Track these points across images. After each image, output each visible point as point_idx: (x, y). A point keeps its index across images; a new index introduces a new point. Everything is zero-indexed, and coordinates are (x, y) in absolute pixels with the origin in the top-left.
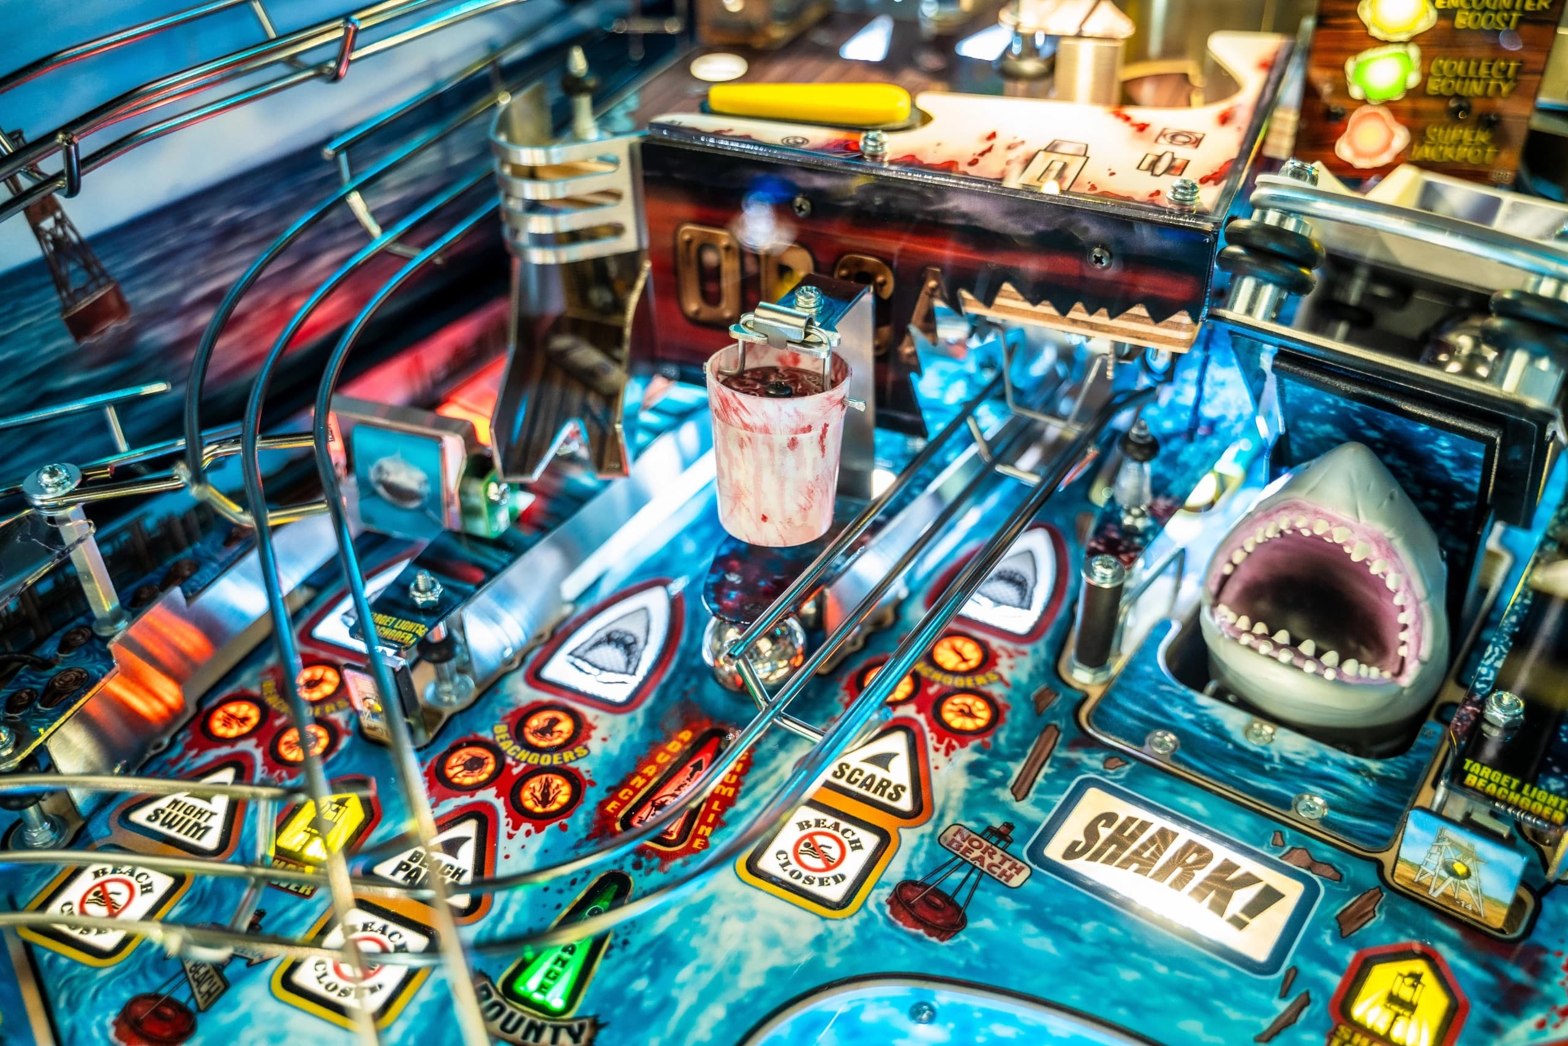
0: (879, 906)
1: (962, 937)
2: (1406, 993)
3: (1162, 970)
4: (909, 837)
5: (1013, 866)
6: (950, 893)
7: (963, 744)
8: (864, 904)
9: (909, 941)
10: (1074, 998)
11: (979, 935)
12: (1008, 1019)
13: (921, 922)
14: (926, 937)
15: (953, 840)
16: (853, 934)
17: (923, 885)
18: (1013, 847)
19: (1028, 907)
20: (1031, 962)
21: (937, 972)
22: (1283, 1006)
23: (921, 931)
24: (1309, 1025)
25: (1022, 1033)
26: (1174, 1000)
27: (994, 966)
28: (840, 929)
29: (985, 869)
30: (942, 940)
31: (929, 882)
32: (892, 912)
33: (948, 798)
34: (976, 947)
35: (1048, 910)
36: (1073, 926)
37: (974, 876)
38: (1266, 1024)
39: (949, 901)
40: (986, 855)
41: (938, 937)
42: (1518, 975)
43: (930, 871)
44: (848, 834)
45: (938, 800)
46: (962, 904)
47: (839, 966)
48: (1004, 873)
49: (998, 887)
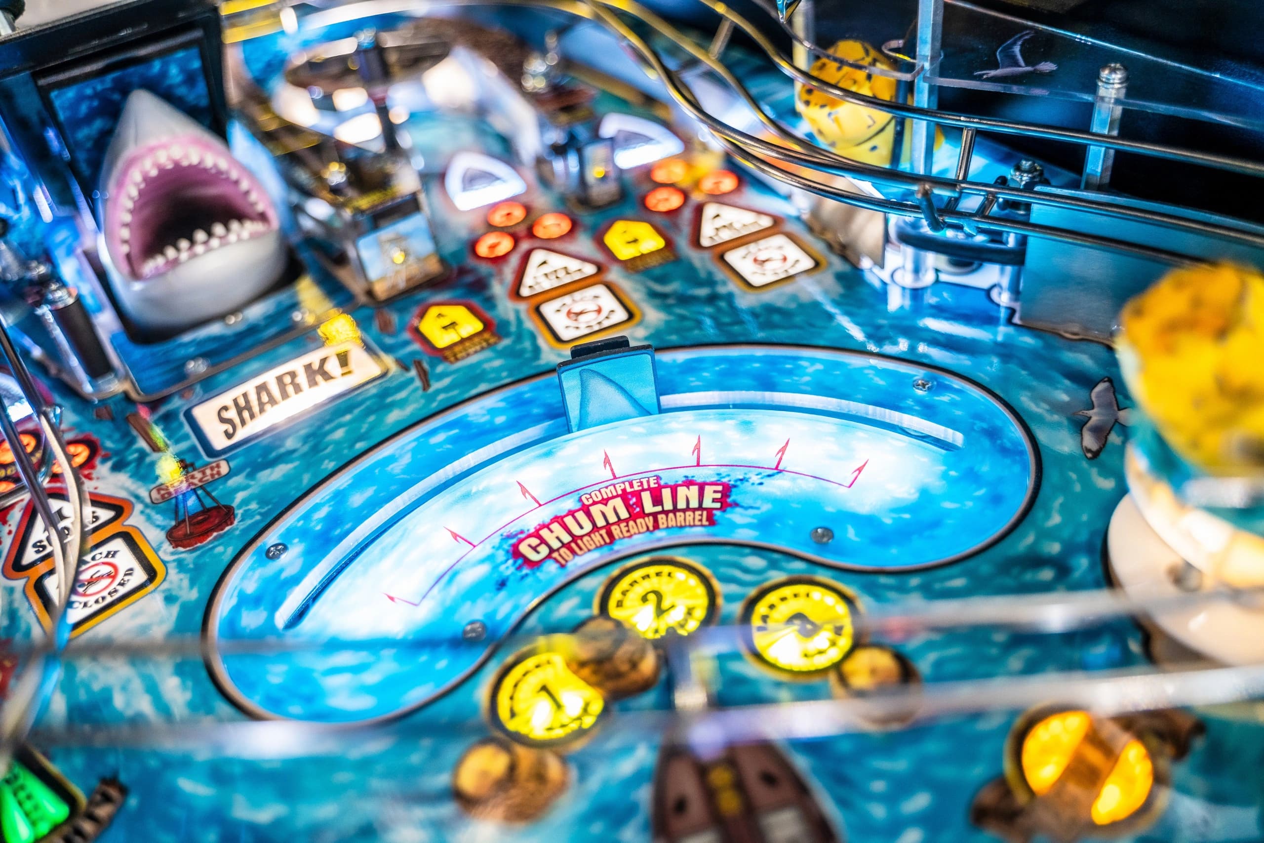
0: (173, 554)
1: (239, 512)
2: (446, 322)
3: (348, 417)
4: (135, 520)
5: (212, 469)
6: (201, 509)
7: (93, 467)
8: (164, 563)
9: (216, 543)
10: (330, 466)
11: (245, 502)
12: (316, 508)
13: (208, 532)
14: (222, 532)
15: (163, 496)
16: (182, 576)
17: (179, 523)
18: (198, 464)
19: (248, 470)
20: (288, 480)
21: (253, 533)
22: (413, 373)
23: (215, 534)
24: (433, 366)
25: (332, 503)
26: (372, 418)
27: (275, 500)
28: (171, 582)
29: (200, 484)
30: (232, 523)
31: (181, 518)
32: (184, 547)
33: (127, 489)
34: (253, 506)
35: (260, 460)
36: (282, 450)
37: (200, 492)
38: (418, 383)
39: (206, 511)
40: (191, 481)
41: (228, 525)
42: (469, 279)
43: (173, 516)
44: (98, 557)
45: (123, 494)
46: (215, 505)
47: (199, 592)
48: (212, 475)
49: (220, 481)
